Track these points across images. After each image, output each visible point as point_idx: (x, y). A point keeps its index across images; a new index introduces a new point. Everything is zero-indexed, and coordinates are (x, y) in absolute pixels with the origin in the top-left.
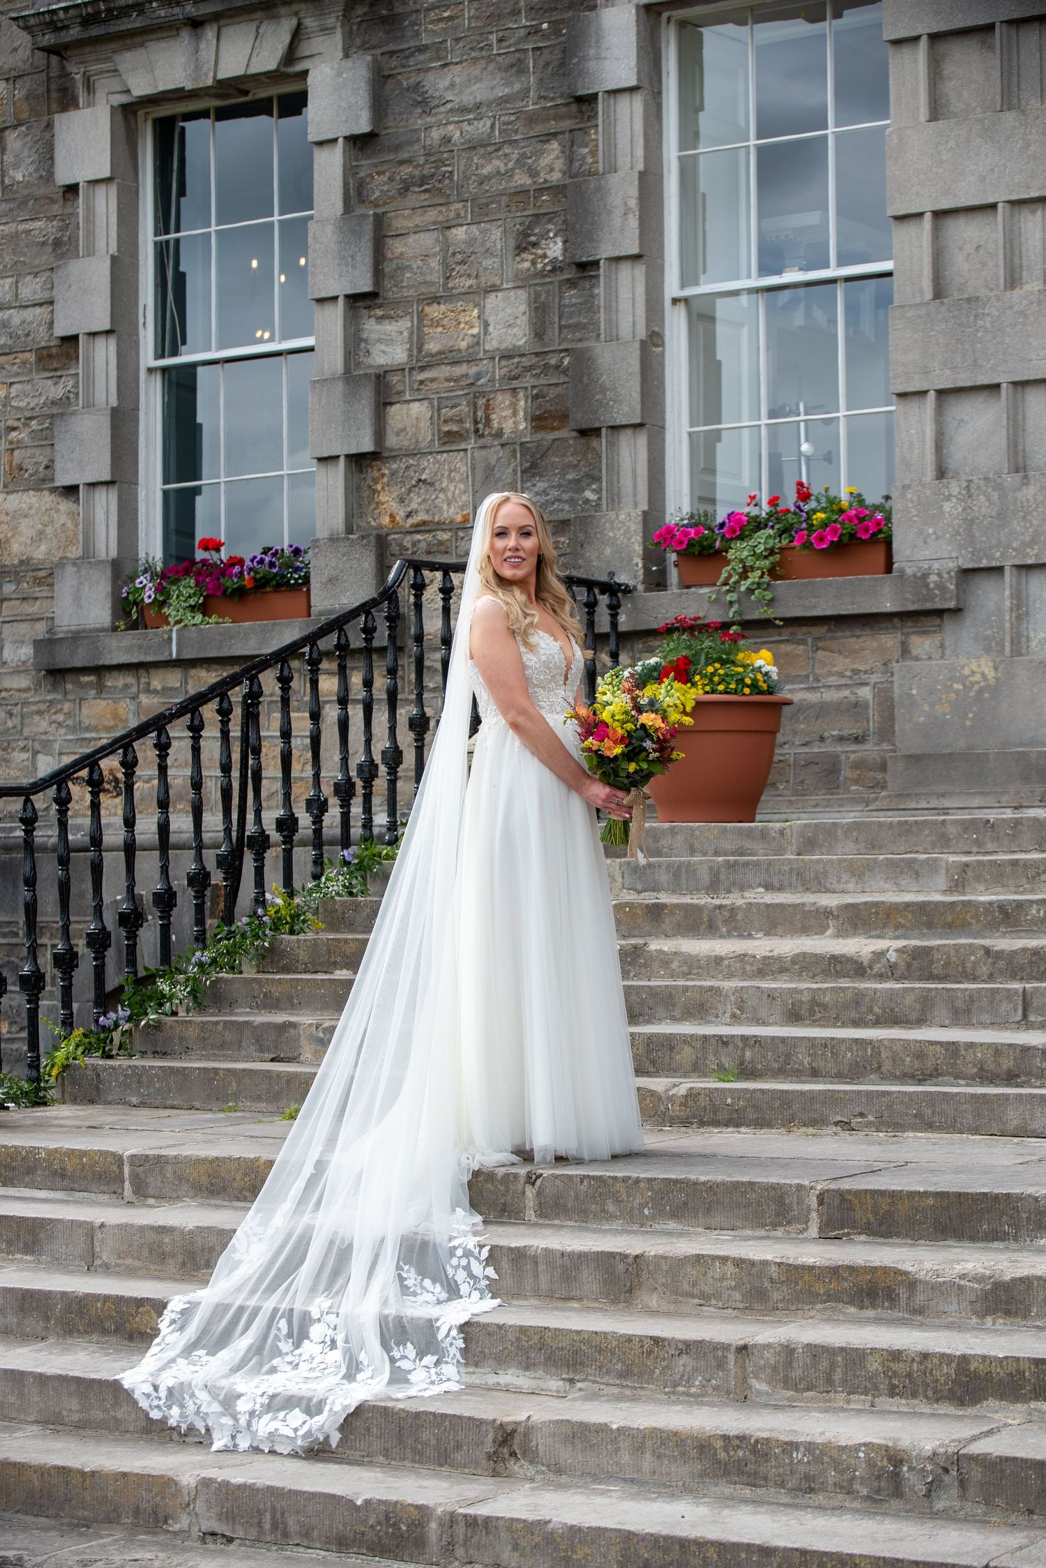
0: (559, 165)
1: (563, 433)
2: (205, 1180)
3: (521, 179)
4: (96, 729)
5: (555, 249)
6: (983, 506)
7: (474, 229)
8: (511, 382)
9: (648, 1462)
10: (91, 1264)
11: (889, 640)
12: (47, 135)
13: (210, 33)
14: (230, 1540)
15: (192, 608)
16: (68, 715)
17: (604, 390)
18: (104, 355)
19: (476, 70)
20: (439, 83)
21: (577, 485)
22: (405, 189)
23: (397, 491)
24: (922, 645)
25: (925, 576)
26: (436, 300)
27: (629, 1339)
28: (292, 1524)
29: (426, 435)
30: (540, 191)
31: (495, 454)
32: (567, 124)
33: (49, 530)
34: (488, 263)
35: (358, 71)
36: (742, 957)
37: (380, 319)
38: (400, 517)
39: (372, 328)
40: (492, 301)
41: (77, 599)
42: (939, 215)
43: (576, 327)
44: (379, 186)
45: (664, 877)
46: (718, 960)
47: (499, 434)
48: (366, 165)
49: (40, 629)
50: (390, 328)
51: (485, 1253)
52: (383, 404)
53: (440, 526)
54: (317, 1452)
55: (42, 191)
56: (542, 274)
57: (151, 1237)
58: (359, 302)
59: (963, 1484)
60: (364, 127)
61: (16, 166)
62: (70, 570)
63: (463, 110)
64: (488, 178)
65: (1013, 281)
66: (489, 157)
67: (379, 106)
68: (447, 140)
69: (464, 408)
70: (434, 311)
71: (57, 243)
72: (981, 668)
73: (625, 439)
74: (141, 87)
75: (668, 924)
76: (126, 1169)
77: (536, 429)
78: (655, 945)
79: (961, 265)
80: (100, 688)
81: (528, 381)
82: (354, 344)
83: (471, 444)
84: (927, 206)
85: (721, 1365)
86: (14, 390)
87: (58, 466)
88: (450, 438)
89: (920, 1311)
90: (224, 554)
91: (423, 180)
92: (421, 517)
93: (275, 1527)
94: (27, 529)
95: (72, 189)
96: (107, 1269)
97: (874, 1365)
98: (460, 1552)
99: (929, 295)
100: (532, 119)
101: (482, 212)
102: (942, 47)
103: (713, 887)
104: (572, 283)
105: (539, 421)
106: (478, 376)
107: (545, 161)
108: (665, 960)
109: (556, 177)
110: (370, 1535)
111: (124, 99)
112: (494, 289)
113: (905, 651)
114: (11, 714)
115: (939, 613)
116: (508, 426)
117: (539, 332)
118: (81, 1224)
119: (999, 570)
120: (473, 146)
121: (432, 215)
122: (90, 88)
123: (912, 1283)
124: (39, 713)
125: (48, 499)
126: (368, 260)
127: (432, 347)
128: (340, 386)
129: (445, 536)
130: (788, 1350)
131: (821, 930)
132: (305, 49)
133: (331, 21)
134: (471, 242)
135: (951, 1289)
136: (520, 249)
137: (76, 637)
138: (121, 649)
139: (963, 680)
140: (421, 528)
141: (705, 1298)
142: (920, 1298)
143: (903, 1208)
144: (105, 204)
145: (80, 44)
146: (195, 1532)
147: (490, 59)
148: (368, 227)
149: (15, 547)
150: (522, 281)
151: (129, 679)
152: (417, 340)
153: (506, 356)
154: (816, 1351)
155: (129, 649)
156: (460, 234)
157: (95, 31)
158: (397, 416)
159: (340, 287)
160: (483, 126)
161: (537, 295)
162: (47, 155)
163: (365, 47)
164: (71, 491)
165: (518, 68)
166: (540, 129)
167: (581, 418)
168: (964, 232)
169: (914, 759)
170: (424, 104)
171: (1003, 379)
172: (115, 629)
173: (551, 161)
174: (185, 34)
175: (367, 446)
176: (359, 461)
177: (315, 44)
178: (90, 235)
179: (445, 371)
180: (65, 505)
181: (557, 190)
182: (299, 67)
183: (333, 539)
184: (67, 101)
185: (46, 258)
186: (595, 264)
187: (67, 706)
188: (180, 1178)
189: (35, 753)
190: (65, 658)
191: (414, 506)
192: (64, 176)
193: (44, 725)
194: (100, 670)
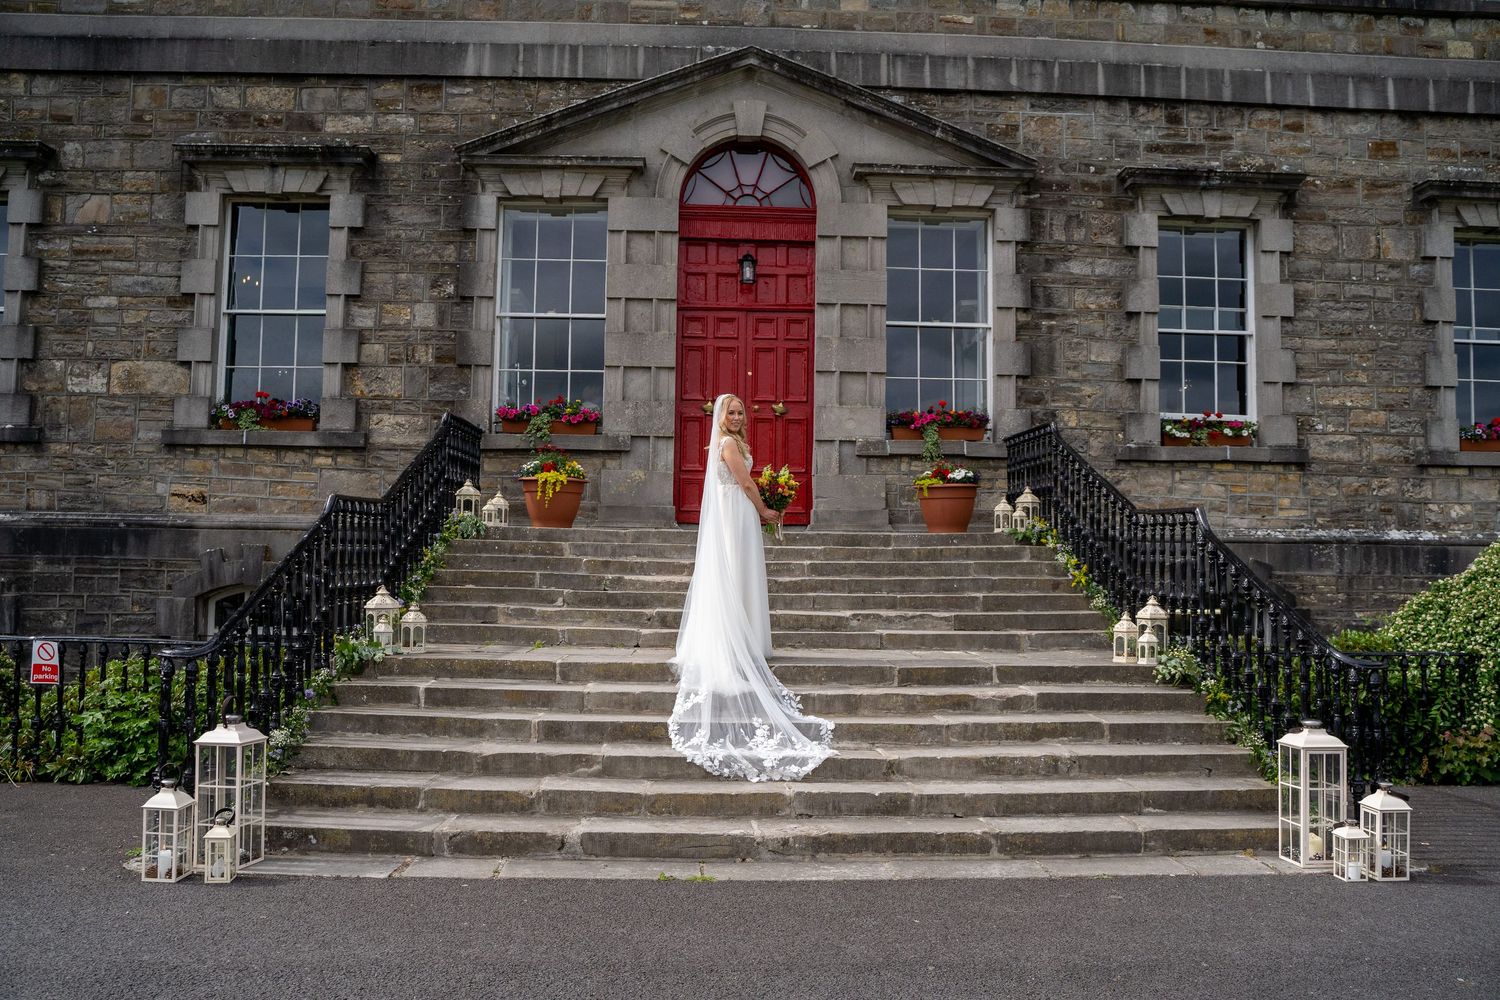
0: (454, 255)
1: (451, 365)
2: (602, 673)
3: (435, 258)
4: (192, 473)
5: (451, 289)
6: (641, 412)
7: (411, 276)
8: (426, 342)
9: (953, 771)
10: (581, 709)
11: (597, 461)
12: (180, 201)
13: (281, 171)
14: (811, 816)
15: (253, 422)
16: (177, 466)
17: (473, 349)
18: (207, 304)
19: (414, 210)
20: (396, 212)
21: (456, 387)
22: (376, 253)
23: (364, 381)
24: (611, 463)
25: (618, 437)
26: (389, 302)
27: (899, 726)
28: (843, 806)
29: (382, 358)
30: (444, 264)
31: (416, 370)
32: (458, 239)
33: (170, 380)
34: (416, 290)
35: (358, 200)
36: (669, 583)
37: (360, 307)
38: (366, 391)
39: (355, 309)
40: (417, 307)
41: (188, 413)
42: (627, 299)
43: (459, 322)
44: (363, 250)
45: (590, 550)
46: (658, 583)
47: (419, 362)
48: (356, 241)
49: (163, 425)
50: (365, 311)
51: (798, 698)
52: (361, 343)
53: (386, 398)
54: (806, 779)
55: (174, 225)
56: (443, 298)
57: (617, 697)
58: (350, 299)
59: (1080, 767)
60: (359, 223)
61: (159, 212)
62: (184, 399)
63: (407, 225)
64: (419, 255)
65: (657, 329)
66: (419, 246)
67: (366, 217)
68: (398, 236)
69: (402, 349)
70: (388, 307)
71: (182, 250)
72: (639, 474)
73: (481, 371)
74: (238, 187)
75: (611, 569)
76: (558, 669)
77: (437, 362)
78: (627, 577)
79: (634, 319)
80: (196, 455)
81: (433, 341)
82: (347, 315)
83: (404, 365)
84: (623, 295)
85: (939, 733)
86: (152, 314)
87: (180, 351)
88: (394, 361)
89: (978, 710)
90: (270, 399)
91: (385, 251)
92: (376, 393)
93: (834, 808)
94: (156, 379)
95: (195, 228)
96: (590, 712)
97: (1000, 729)
98: (925, 810)
99: (622, 329)
100: (441, 234)
101: (415, 268)
102: (631, 236)
103: (613, 554)
104: (457, 304)
105: (438, 359)
106: (409, 337)
107: (447, 252)
108: (633, 583)
109: (452, 260)
110: (882, 807)
111: (226, 192)
112: (419, 301)
113: (604, 465)
114: (142, 463)
115: (620, 452)
116: (423, 360)
117: (441, 322)
118: (576, 693)
119: (648, 437)
120: (411, 241)
121: (389, 266)
122: (207, 183)
123: (974, 699)
124: (159, 463)
125: (170, 366)
126: (358, 281)
127: (386, 322)
128: (340, 334)
129: (389, 402)
130: (965, 726)
131: (681, 573)
132: (328, 186)
133: (344, 176)
134: (408, 280)
135: (991, 701)
136: (433, 287)
137: (187, 430)
138: (213, 437)
139: (631, 478)
140: (375, 397)
141: (889, 710)
142: (978, 705)
143: (933, 674)
144: (212, 237)
145: (208, 163)
146: (793, 814)
147: (422, 206)
148: (359, 267)
149: (149, 386)
150: (432, 300)
151: (214, 451)
152: (379, 318)
153: (424, 330)
154: (976, 726)
155: (216, 438)
156: (403, 276)
157: (219, 159)
158: (367, 348)
159: (344, 291)
160: (417, 234)
161: (440, 307)
162: (181, 210)
163: (359, 191)
164: (187, 364)
165: (436, 212)
166: (445, 239)
167: (461, 360)
168: (638, 309)
169: (610, 507)
170: (388, 219)
171: (653, 365)
172: (209, 428)
173: (450, 254)
174: (267, 170)
175: (353, 360)
176: (347, 367)
177: (334, 185)
178: (203, 250)
179: (393, 333)
180: (180, 370)
181: (452, 265)
182: (324, 193)
183: (333, 398)
184: (193, 186)
185: (175, 256)
186: (472, 298)
187: (176, 462)
188: (588, 673)
189: (156, 482)
190: (179, 439)
191: (373, 388)
192: (190, 220)
193: (162, 469)
194: (197, 447)
